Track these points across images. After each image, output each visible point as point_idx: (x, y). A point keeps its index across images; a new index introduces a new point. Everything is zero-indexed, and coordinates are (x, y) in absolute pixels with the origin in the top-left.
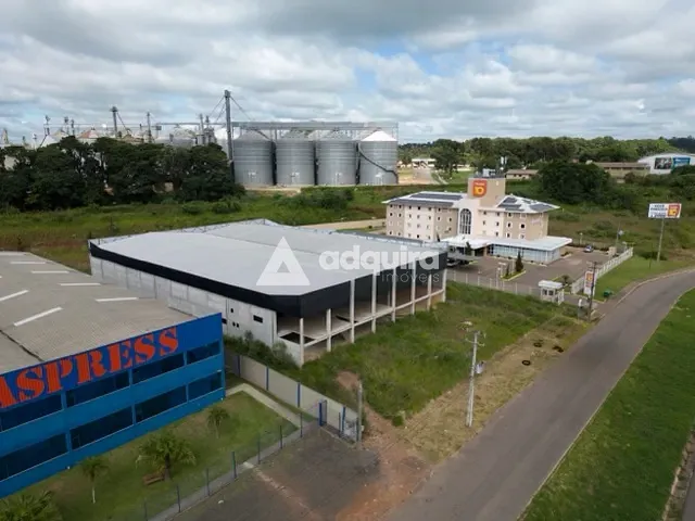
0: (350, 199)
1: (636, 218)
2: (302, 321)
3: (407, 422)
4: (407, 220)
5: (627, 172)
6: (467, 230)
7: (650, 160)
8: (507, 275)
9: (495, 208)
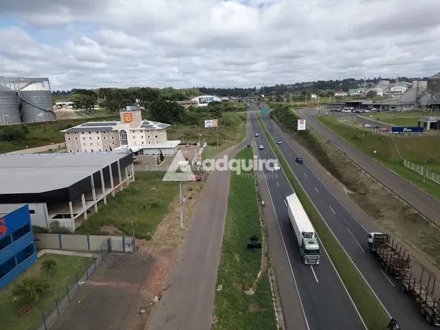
0: (27, 132)
1: (200, 129)
2: (70, 203)
3: (153, 237)
4: (82, 141)
5: (189, 106)
6: (125, 142)
7: (196, 99)
8: (158, 163)
9: (139, 128)
